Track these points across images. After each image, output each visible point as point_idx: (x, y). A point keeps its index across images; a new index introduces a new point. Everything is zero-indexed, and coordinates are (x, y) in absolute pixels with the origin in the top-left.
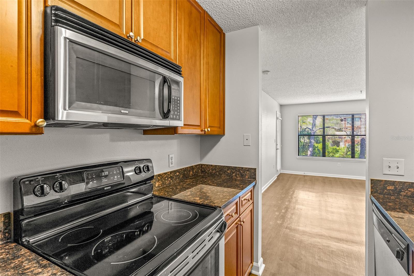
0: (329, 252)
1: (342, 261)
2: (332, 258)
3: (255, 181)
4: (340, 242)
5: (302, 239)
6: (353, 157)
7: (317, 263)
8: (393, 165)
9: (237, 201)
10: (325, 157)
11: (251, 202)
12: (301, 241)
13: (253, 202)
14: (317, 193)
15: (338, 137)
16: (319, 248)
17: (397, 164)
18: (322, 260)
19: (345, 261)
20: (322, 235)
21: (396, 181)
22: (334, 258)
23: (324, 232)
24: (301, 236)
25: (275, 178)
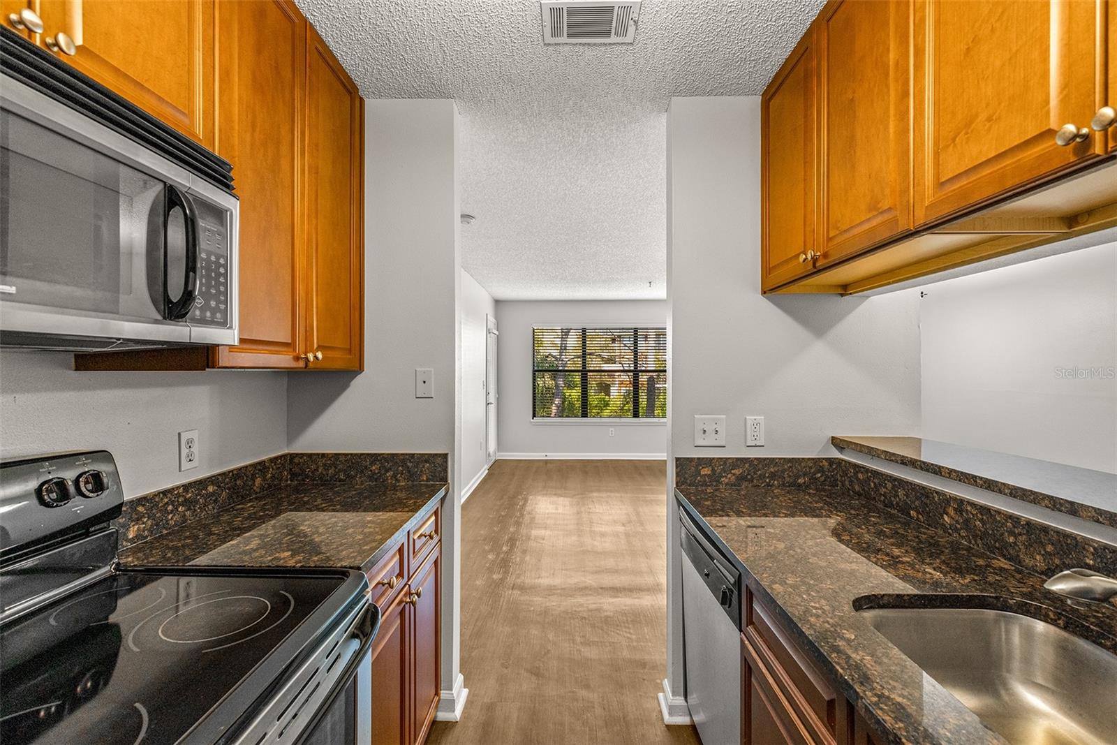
0: (602, 622)
1: (625, 634)
2: (606, 633)
3: (445, 485)
4: (620, 595)
5: (547, 604)
6: (636, 415)
7: (579, 651)
8: (710, 428)
9: (403, 544)
10: (587, 417)
11: (436, 538)
12: (545, 612)
13: (440, 540)
14: (573, 496)
15: (608, 375)
16: (583, 618)
17: (716, 426)
18: (587, 643)
19: (630, 633)
20: (586, 588)
21: (714, 458)
22: (611, 631)
23: (590, 580)
24: (546, 598)
25: (483, 472)
